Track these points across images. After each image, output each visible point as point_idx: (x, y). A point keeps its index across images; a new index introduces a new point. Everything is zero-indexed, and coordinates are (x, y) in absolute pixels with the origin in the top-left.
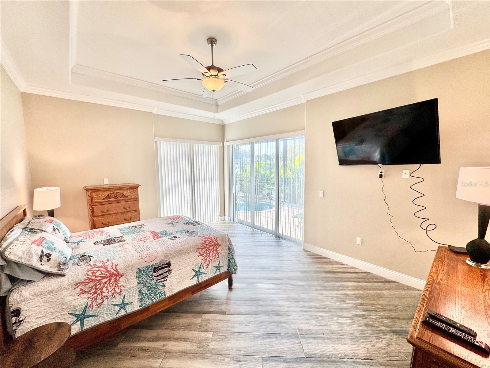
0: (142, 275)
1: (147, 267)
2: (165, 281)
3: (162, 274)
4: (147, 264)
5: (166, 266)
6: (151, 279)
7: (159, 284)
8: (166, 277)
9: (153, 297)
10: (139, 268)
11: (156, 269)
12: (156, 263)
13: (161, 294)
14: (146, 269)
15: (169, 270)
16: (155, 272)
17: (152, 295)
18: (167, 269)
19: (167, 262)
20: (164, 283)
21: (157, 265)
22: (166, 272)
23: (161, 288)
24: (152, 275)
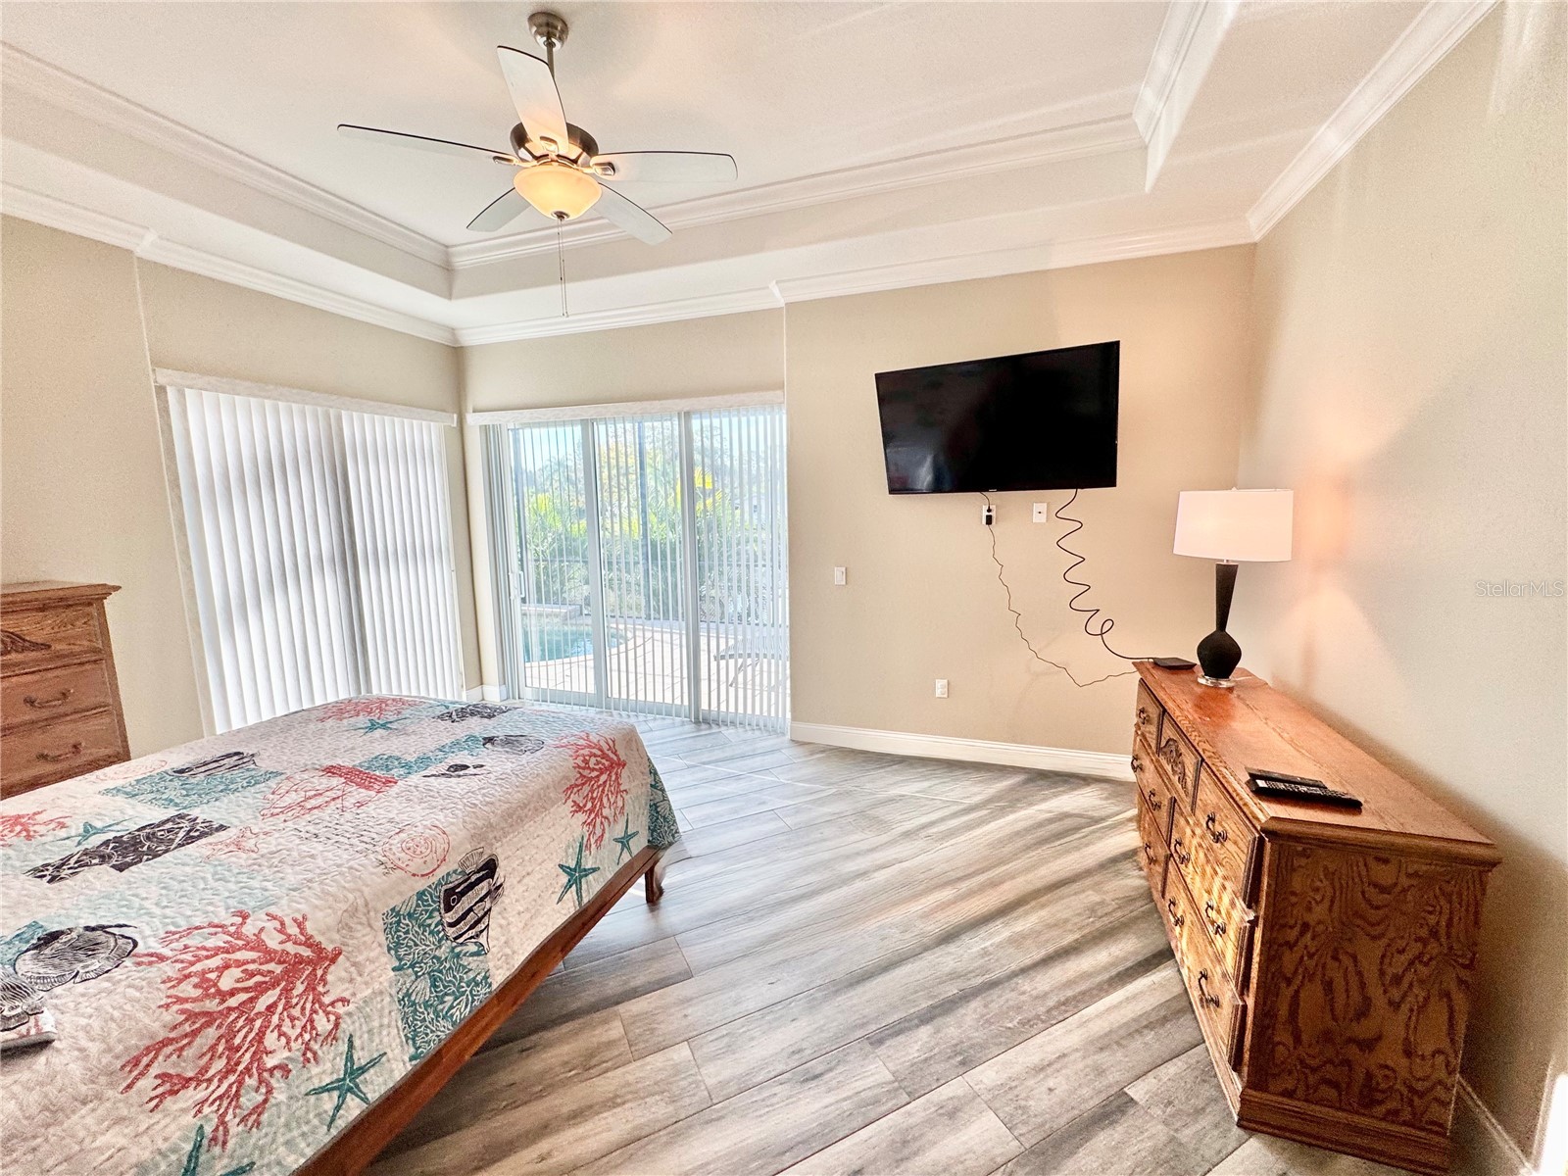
0: (407, 932)
1: (421, 895)
2: (482, 931)
3: (471, 910)
4: (421, 885)
5: (481, 874)
6: (440, 941)
7: (465, 949)
8: (483, 917)
9: (451, 1007)
10: (393, 910)
11: (451, 897)
12: (448, 874)
13: (477, 985)
14: (418, 905)
15: (493, 888)
16: (448, 909)
17: (447, 998)
18: (483, 888)
19: (485, 857)
20: (482, 940)
21: (456, 879)
22: (482, 900)
23: (472, 963)
24: (440, 923)
